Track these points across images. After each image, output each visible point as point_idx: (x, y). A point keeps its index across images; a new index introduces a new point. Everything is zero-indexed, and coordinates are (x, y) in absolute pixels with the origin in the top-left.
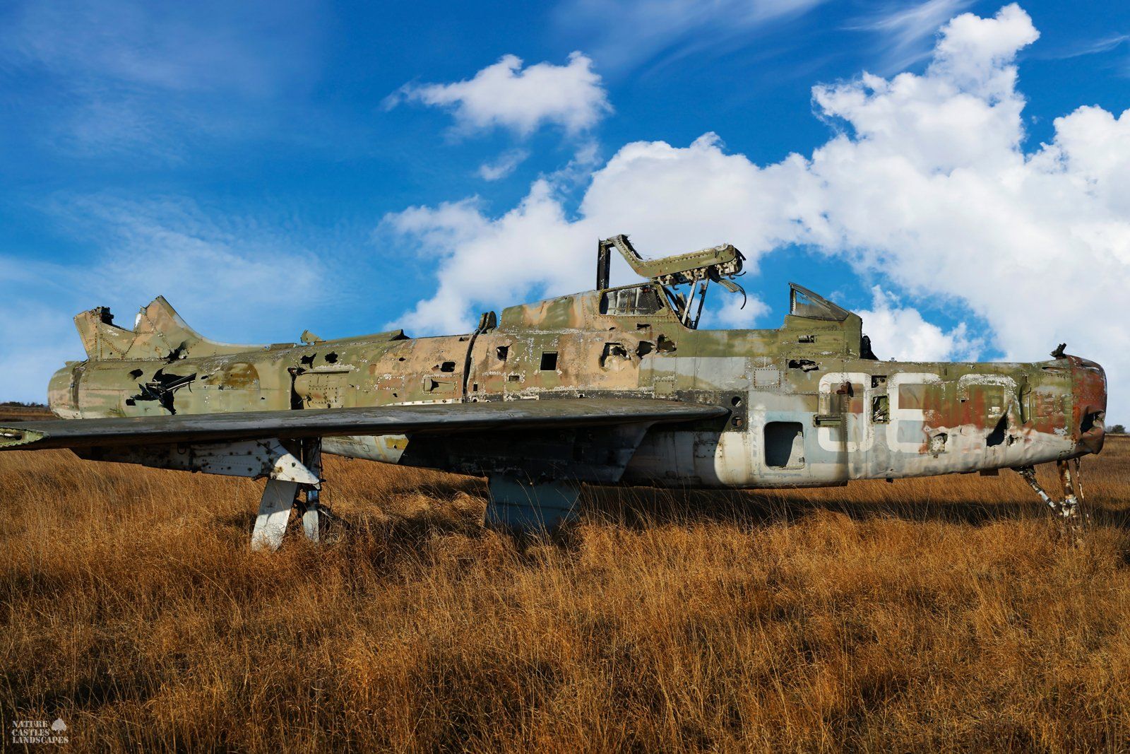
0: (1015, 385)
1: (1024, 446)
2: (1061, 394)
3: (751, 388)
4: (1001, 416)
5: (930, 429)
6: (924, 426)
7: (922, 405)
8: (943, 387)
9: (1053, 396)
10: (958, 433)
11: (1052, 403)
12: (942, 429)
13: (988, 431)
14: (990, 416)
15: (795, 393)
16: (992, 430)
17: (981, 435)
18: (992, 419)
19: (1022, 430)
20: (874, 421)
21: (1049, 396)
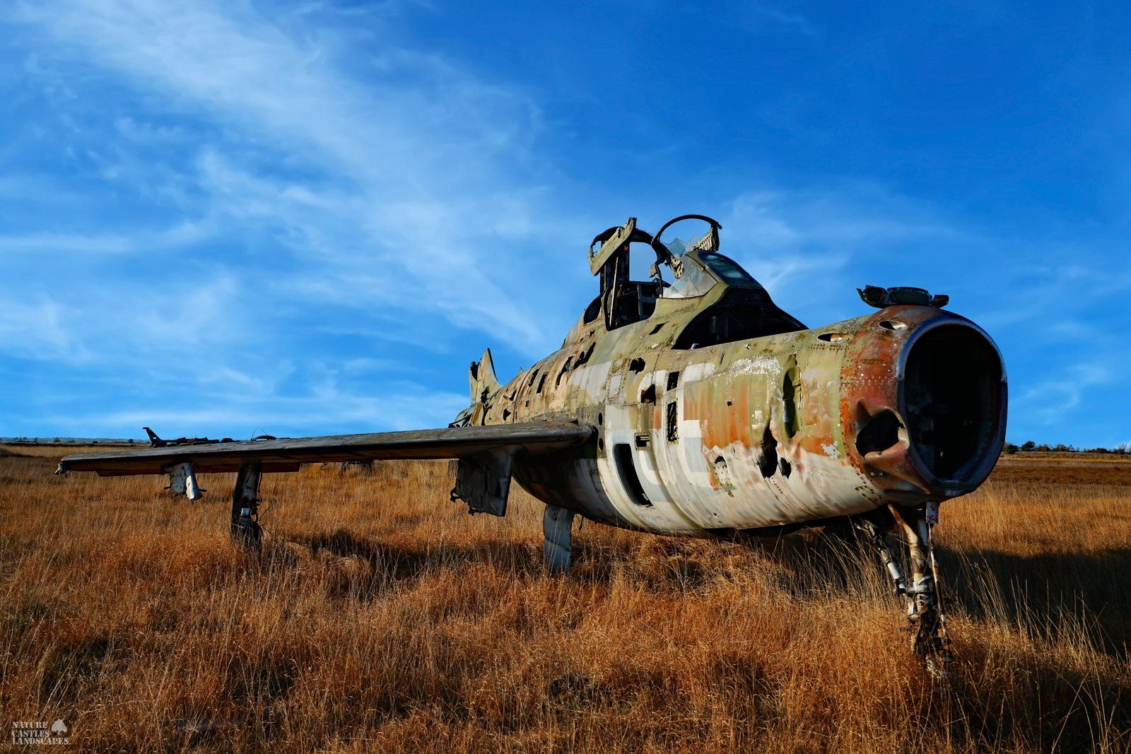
0: (778, 372)
1: (801, 478)
2: (827, 382)
3: (606, 401)
4: (764, 426)
5: (708, 451)
6: (702, 447)
7: (699, 414)
8: (715, 384)
9: (818, 387)
10: (732, 456)
11: (816, 400)
12: (718, 451)
13: (757, 452)
14: (754, 427)
15: (625, 404)
16: (760, 451)
17: (750, 458)
18: (756, 431)
19: (788, 449)
20: (670, 440)
21: (814, 386)
